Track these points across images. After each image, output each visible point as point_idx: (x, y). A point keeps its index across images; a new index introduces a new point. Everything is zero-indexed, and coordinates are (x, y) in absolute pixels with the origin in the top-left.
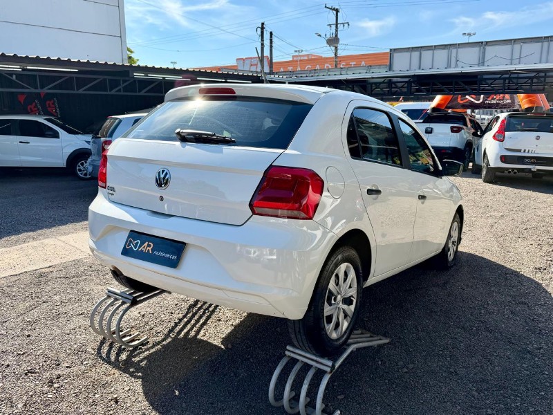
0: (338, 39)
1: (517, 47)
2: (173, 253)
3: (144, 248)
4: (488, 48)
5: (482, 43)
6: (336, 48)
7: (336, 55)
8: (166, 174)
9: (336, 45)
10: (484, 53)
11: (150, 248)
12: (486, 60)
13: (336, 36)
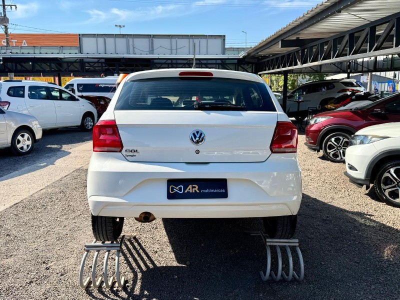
0: (8, 19)
1: (174, 40)
2: (220, 188)
3: (189, 189)
4: (156, 41)
5: (150, 35)
6: (6, 27)
7: (6, 33)
8: (201, 134)
9: (5, 24)
10: (152, 43)
11: (196, 189)
12: (154, 49)
13: (5, 16)
